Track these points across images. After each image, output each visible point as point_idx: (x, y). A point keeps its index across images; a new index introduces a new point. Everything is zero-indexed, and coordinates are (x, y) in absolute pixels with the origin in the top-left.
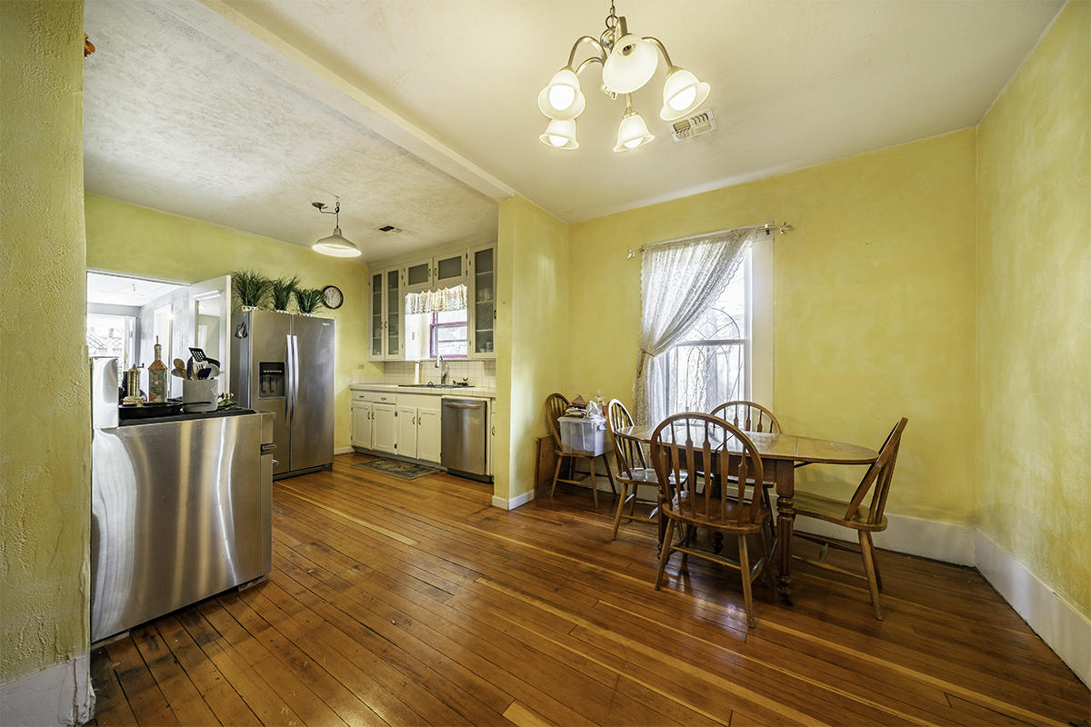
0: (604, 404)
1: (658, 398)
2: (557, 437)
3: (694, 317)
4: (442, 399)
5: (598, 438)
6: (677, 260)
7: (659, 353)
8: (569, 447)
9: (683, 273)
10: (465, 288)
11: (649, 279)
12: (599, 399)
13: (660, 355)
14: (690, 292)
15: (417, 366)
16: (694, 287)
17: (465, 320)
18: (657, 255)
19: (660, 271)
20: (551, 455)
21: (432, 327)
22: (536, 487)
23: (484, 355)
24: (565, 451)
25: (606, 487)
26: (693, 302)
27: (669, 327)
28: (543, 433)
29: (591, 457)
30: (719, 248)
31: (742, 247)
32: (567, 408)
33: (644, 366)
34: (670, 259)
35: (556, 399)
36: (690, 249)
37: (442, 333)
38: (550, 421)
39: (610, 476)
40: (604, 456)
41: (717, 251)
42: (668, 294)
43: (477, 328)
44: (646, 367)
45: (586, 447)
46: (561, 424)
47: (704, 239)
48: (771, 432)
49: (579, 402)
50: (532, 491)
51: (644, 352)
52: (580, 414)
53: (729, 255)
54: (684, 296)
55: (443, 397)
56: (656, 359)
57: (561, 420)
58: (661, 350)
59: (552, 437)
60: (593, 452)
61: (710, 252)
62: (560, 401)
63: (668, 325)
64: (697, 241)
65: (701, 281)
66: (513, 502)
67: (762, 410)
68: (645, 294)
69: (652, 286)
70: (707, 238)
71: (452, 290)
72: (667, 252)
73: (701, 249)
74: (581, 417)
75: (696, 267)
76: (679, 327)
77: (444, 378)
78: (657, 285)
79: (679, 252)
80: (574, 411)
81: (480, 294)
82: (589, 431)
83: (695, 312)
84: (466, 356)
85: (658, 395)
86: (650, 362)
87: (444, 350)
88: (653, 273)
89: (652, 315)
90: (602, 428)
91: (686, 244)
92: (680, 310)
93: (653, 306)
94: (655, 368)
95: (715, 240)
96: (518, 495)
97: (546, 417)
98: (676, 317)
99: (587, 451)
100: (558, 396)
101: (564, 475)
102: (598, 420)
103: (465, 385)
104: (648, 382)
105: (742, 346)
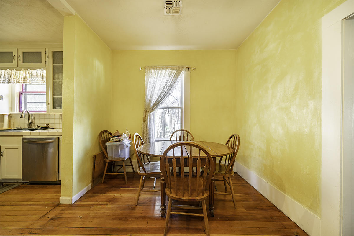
0: (129, 134)
1: (152, 130)
2: (105, 152)
3: (165, 97)
4: (22, 138)
5: (127, 150)
6: (159, 74)
7: (153, 111)
8: (112, 157)
9: (162, 80)
10: (44, 72)
11: (148, 80)
12: (127, 132)
13: (153, 112)
14: (164, 87)
15: (6, 118)
16: (166, 85)
17: (45, 91)
18: (151, 71)
19: (153, 77)
20: (102, 162)
21: (21, 94)
22: (93, 182)
23: (58, 110)
24: (110, 159)
25: (130, 170)
26: (165, 92)
27: (157, 100)
28: (97, 151)
29: (123, 160)
30: (174, 71)
31: (181, 73)
32: (111, 137)
33: (147, 116)
34: (157, 74)
35: (105, 133)
36: (164, 71)
37: (30, 98)
38: (101, 145)
39: (132, 165)
40: (130, 158)
41: (173, 73)
42: (156, 87)
43: (54, 95)
44: (147, 117)
45: (121, 155)
46: (108, 147)
47: (169, 67)
48: (191, 140)
49: (117, 134)
50: (90, 184)
51: (147, 111)
52: (117, 140)
53: (177, 75)
54: (162, 89)
55: (24, 137)
56: (151, 114)
57: (108, 144)
58: (153, 110)
59: (103, 153)
60: (125, 158)
61: (171, 73)
62: (107, 134)
63: (156, 100)
64: (167, 68)
65: (168, 83)
66: (75, 198)
67: (188, 132)
68: (147, 86)
69: (150, 83)
70: (170, 67)
71: (34, 72)
72: (155, 70)
73: (168, 71)
74: (118, 141)
75: (166, 78)
76: (160, 101)
77: (30, 124)
78: (152, 83)
79: (160, 71)
80: (115, 139)
81: (56, 76)
82: (122, 147)
83: (166, 95)
84: (45, 112)
85: (152, 128)
86: (149, 115)
87: (31, 108)
88: (150, 78)
89: (150, 95)
90: (129, 146)
91: (163, 68)
92: (161, 94)
93: (150, 91)
94: (151, 117)
95: (173, 68)
96: (80, 191)
97: (99, 143)
98: (159, 97)
99: (121, 158)
100: (106, 131)
101: (109, 170)
102: (127, 142)
103: (47, 128)
104: (148, 123)
105: (180, 109)
